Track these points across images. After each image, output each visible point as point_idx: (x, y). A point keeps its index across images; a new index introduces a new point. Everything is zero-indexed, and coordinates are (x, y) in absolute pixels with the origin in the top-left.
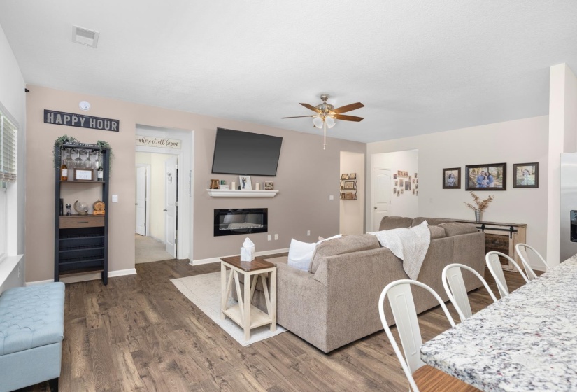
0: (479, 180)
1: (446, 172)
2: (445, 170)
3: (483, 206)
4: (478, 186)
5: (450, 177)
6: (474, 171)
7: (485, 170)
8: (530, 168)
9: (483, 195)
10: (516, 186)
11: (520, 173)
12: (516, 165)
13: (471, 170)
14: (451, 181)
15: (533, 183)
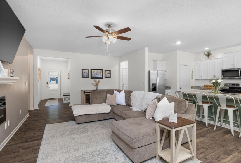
0: (95, 75)
1: (83, 71)
2: (82, 70)
3: (97, 84)
4: (95, 77)
5: (84, 73)
6: (93, 71)
7: (97, 71)
8: (109, 72)
9: (97, 80)
10: (105, 77)
11: (106, 73)
12: (105, 70)
13: (92, 71)
14: (85, 75)
15: (109, 76)
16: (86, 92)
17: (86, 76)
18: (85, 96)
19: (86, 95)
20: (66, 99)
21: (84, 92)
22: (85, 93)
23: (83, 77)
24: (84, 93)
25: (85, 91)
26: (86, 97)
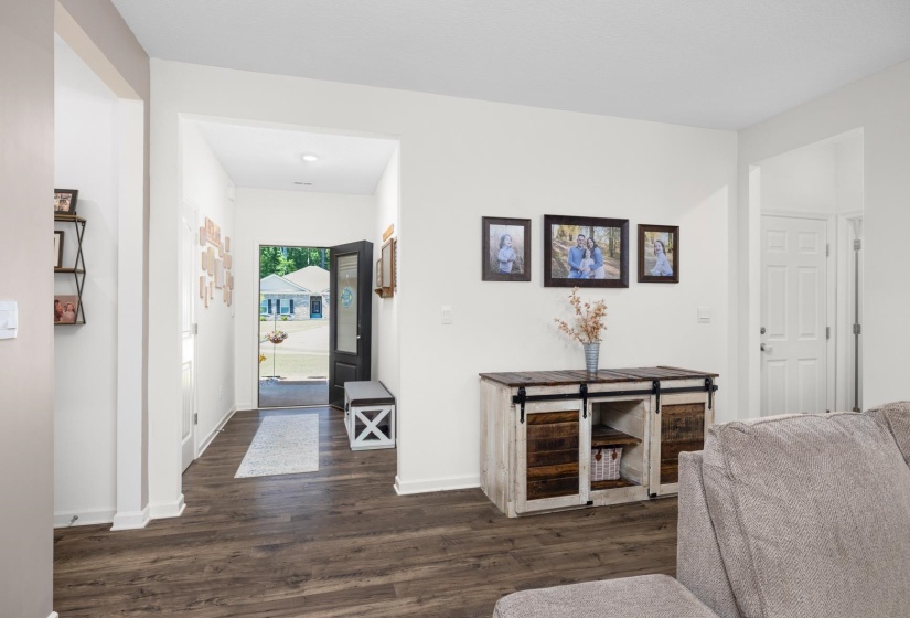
0: (573, 259)
1: (492, 227)
2: (488, 221)
3: (591, 331)
4: (571, 275)
5: (502, 244)
6: (562, 234)
11: (649, 250)
12: (643, 228)
13: (555, 228)
14: (507, 256)
15: (669, 271)
16: (530, 392)
17: (509, 268)
18: (522, 428)
19: (534, 420)
20: (364, 427)
21: (515, 391)
22: (520, 399)
23: (490, 272)
24: (516, 400)
25: (522, 386)
26: (529, 431)
